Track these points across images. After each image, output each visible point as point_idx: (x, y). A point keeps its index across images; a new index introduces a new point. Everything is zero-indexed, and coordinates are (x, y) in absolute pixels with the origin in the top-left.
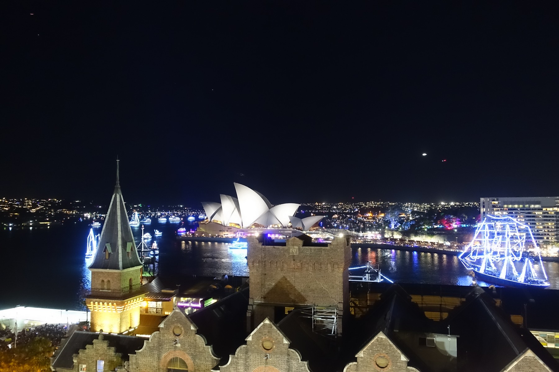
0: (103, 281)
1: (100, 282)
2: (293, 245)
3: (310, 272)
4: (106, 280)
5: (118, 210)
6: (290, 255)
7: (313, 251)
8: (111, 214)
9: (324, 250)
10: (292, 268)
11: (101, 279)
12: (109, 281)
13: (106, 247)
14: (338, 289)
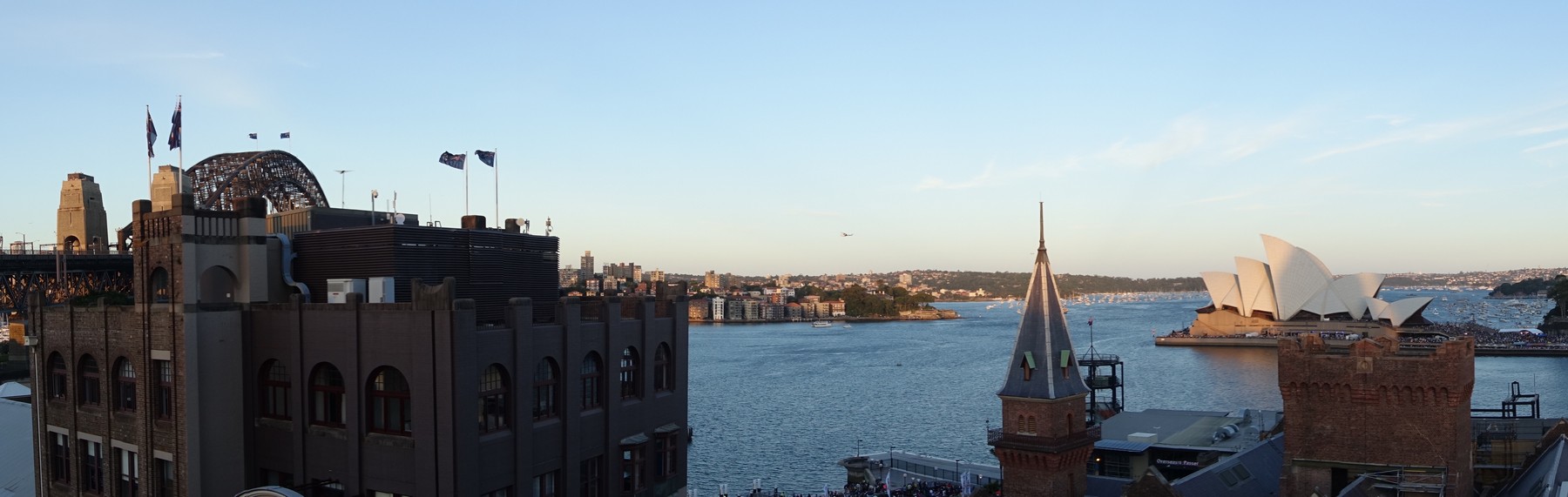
0: (1021, 417)
1: (1016, 419)
2: (1364, 355)
3: (1395, 406)
4: (1026, 416)
5: (1043, 292)
6: (1358, 372)
7: (1400, 366)
8: (1033, 299)
9: (1423, 363)
10: (1361, 399)
11: (1018, 413)
12: (1031, 418)
13: (1025, 359)
14: (1448, 436)
